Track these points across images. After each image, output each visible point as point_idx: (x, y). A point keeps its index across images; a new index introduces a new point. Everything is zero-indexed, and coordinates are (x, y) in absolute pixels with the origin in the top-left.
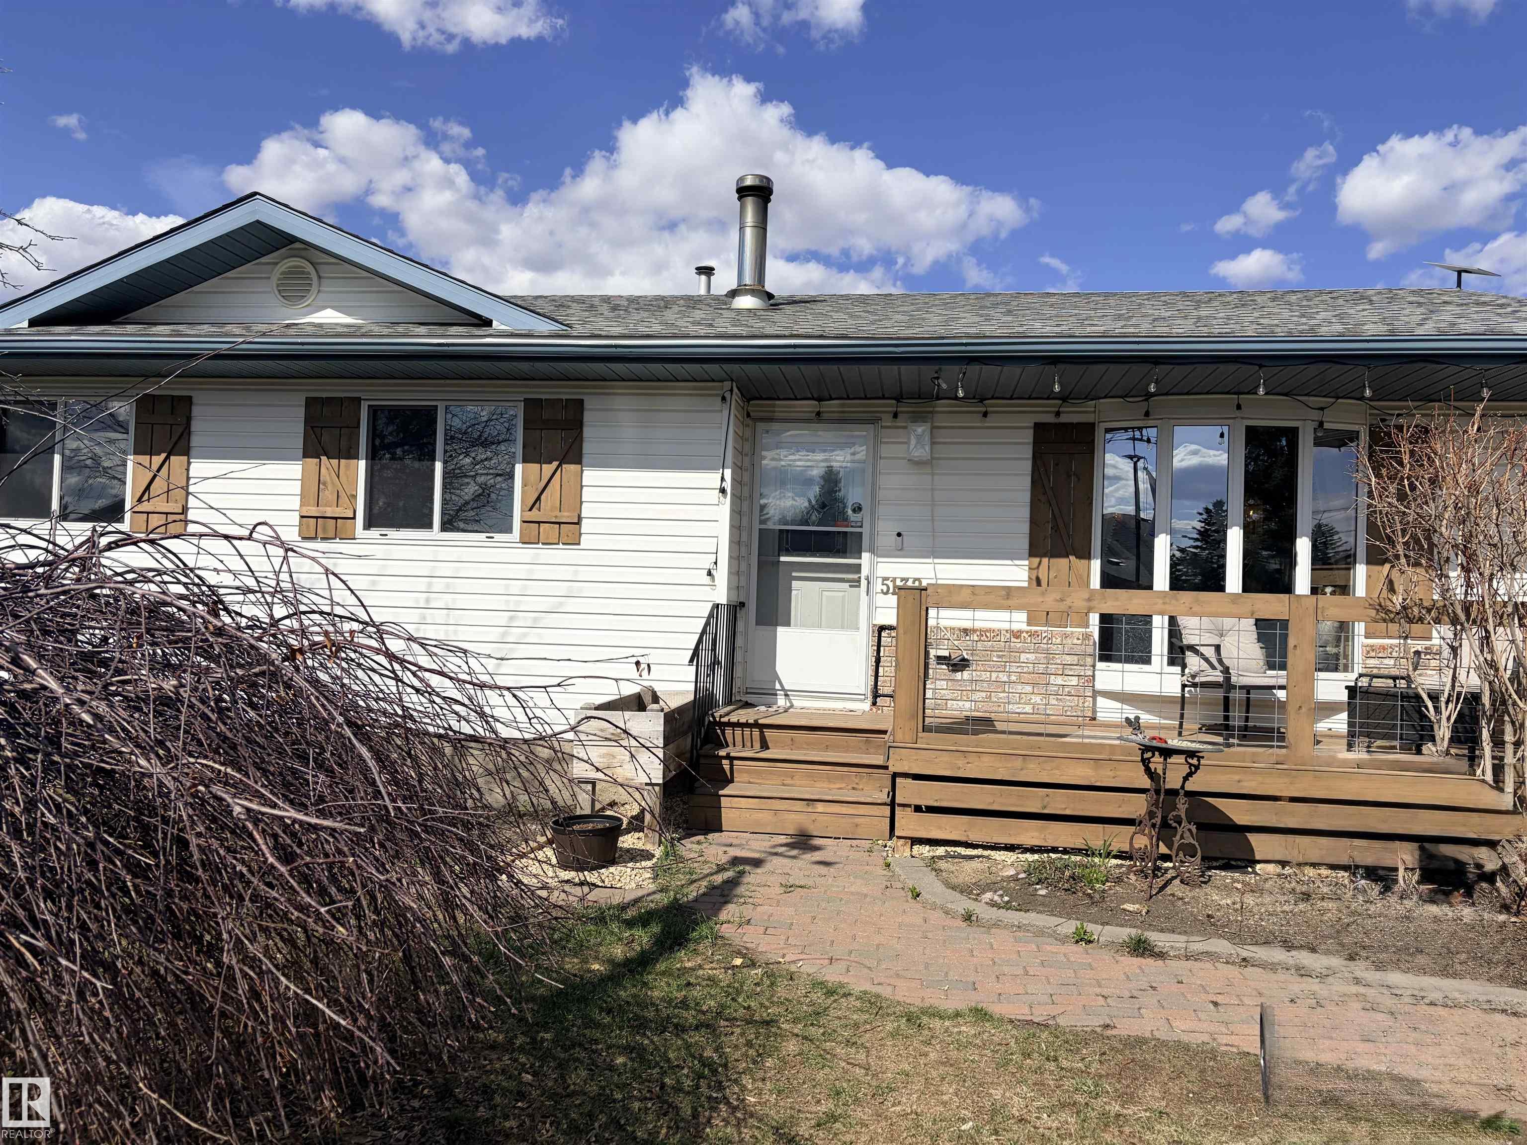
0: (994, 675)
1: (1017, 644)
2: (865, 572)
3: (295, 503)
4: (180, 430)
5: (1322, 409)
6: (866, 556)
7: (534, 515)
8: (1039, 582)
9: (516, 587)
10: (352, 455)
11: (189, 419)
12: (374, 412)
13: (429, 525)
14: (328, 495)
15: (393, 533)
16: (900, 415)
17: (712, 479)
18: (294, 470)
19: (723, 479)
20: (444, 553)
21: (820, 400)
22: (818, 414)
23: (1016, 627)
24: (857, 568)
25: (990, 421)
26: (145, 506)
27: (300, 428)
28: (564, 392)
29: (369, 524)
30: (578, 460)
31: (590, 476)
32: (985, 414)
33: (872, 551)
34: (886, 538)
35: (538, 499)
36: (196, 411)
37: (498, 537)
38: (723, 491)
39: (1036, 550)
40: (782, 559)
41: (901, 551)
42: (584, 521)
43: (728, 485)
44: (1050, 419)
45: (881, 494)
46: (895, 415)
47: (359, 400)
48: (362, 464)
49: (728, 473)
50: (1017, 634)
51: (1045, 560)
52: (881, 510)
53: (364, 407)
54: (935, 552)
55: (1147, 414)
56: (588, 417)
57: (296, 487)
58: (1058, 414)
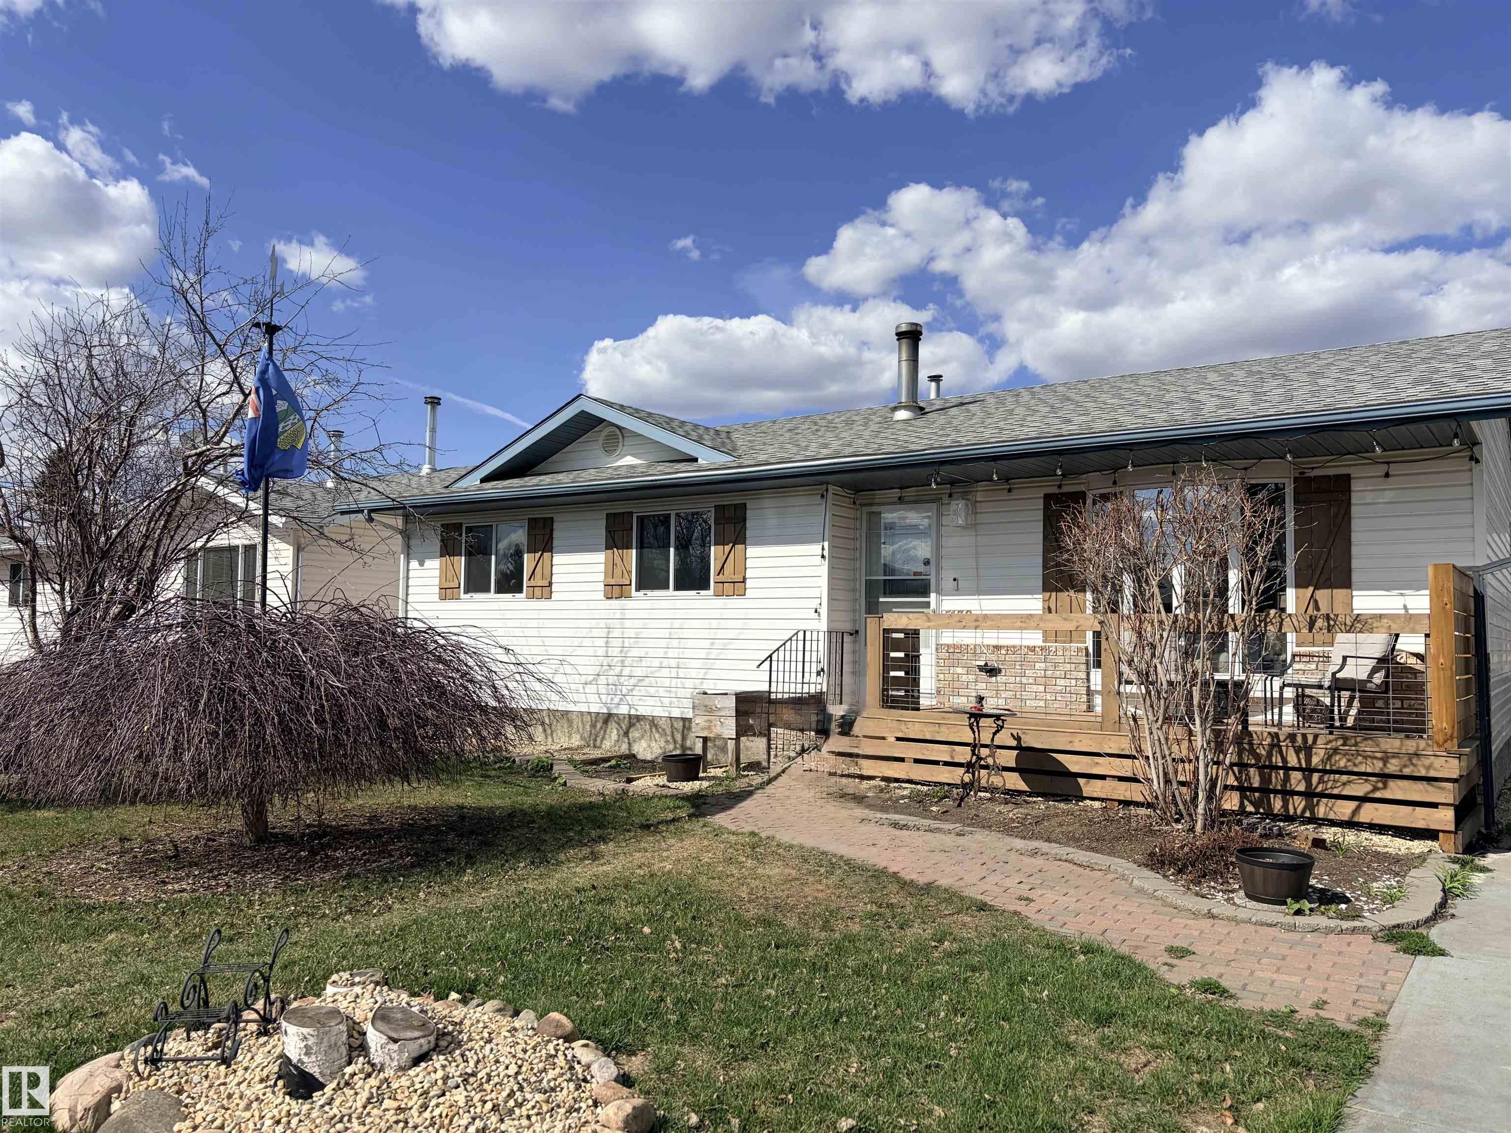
0: (1018, 679)
1: (1031, 656)
2: (933, 606)
3: (601, 577)
4: (547, 537)
5: (1246, 469)
6: (933, 595)
7: (721, 578)
8: (1050, 611)
9: (714, 624)
10: (629, 547)
11: (552, 530)
12: (641, 520)
13: (667, 587)
14: (618, 572)
15: (650, 593)
16: (955, 496)
17: (816, 549)
18: (600, 557)
19: (823, 549)
20: (679, 604)
21: (901, 488)
22: (900, 498)
23: (1031, 643)
24: (927, 605)
25: (1015, 495)
26: (532, 583)
27: (603, 532)
28: (736, 500)
29: (638, 589)
30: (744, 542)
31: (751, 551)
32: (1010, 490)
33: (939, 592)
34: (948, 584)
35: (723, 567)
36: (555, 525)
37: (703, 592)
38: (823, 557)
39: (1047, 587)
40: (881, 600)
41: (957, 591)
42: (748, 581)
43: (826, 553)
44: (1054, 490)
45: (944, 552)
46: (950, 496)
47: (632, 513)
48: (634, 551)
49: (826, 544)
50: (1032, 649)
51: (1054, 594)
52: (944, 563)
53: (635, 516)
54: (979, 591)
55: (1115, 483)
56: (749, 513)
57: (602, 568)
58: (1060, 486)
